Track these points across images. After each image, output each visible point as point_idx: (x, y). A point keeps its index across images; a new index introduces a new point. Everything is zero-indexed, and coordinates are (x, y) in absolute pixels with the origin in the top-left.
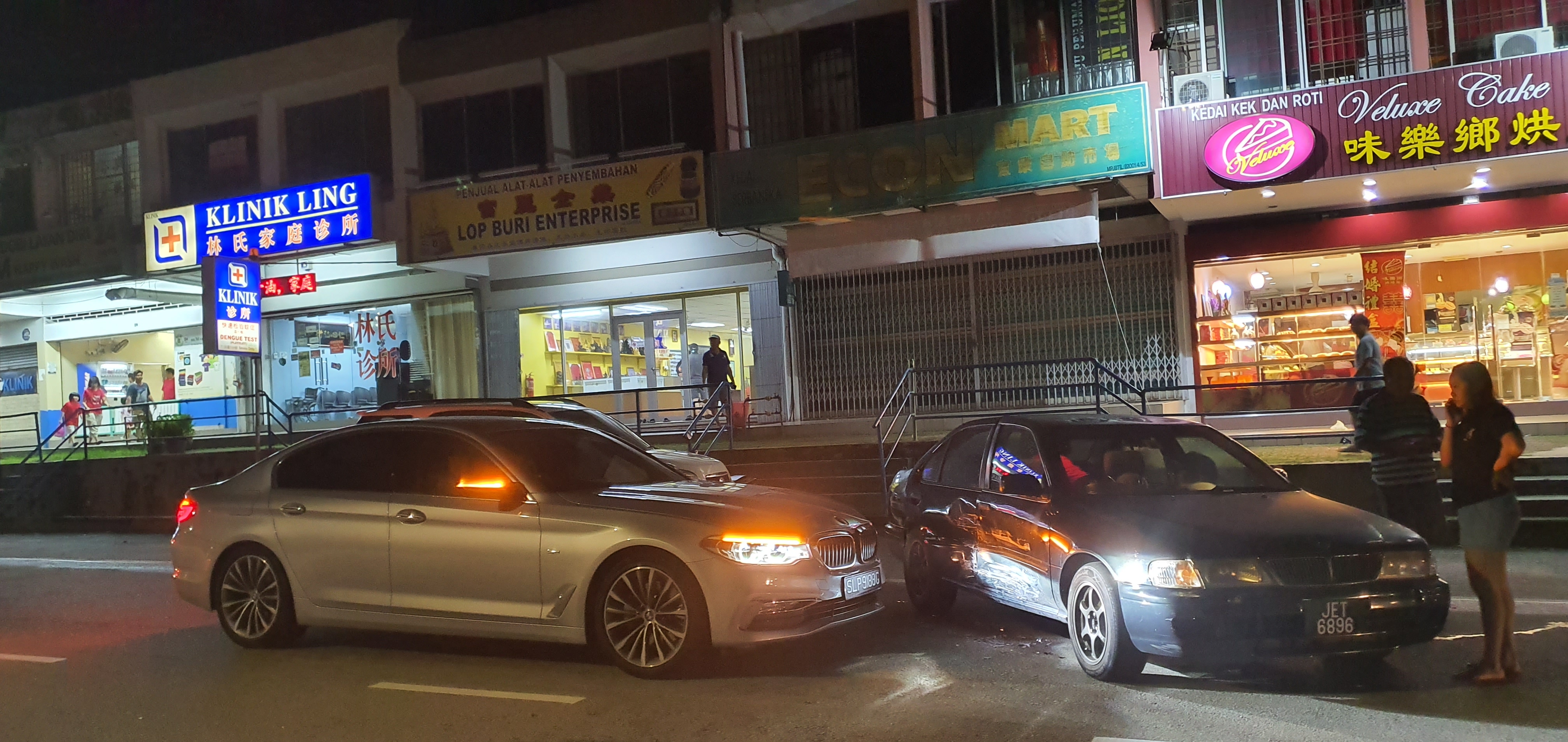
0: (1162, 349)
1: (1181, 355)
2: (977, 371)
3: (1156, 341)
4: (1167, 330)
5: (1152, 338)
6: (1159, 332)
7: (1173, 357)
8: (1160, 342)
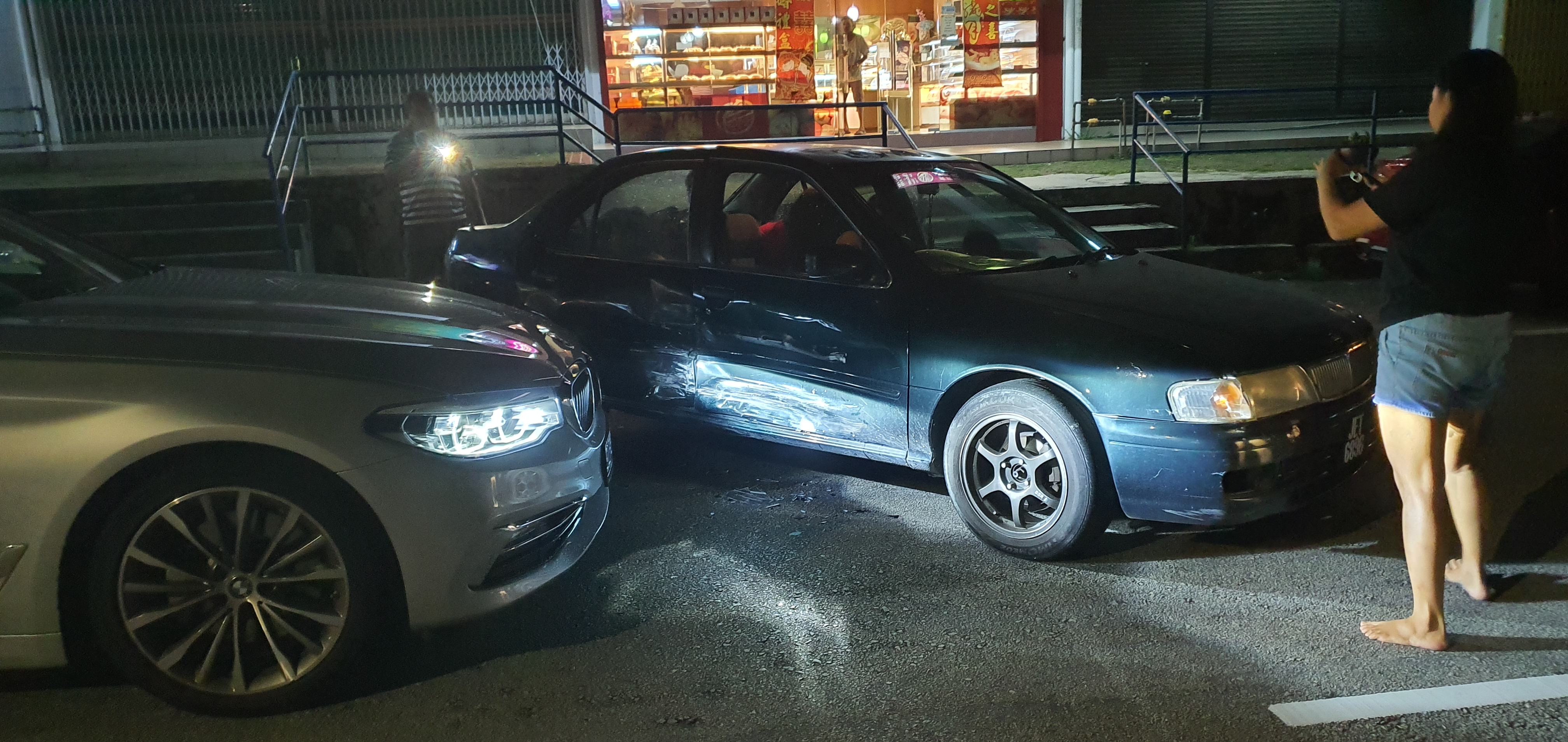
0: (565, 62)
1: (586, 70)
2: (332, 81)
3: (557, 51)
4: (570, 40)
5: (553, 47)
6: (561, 40)
7: (577, 72)
8: (562, 53)
